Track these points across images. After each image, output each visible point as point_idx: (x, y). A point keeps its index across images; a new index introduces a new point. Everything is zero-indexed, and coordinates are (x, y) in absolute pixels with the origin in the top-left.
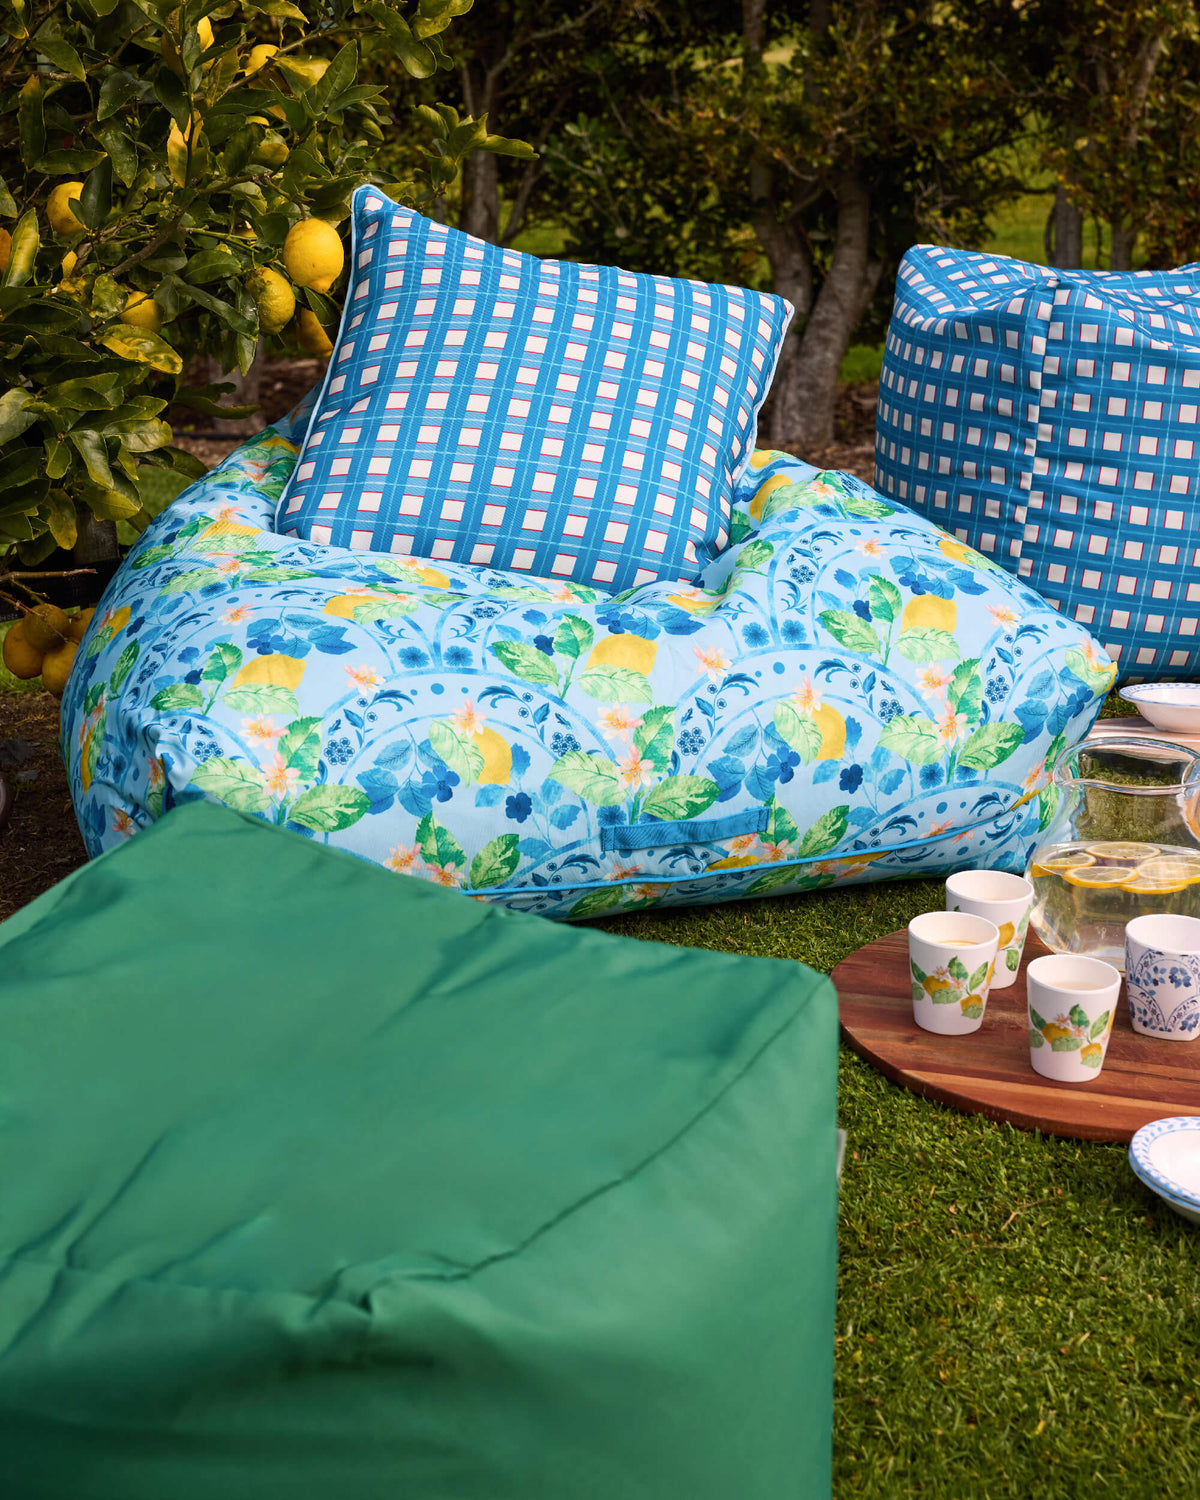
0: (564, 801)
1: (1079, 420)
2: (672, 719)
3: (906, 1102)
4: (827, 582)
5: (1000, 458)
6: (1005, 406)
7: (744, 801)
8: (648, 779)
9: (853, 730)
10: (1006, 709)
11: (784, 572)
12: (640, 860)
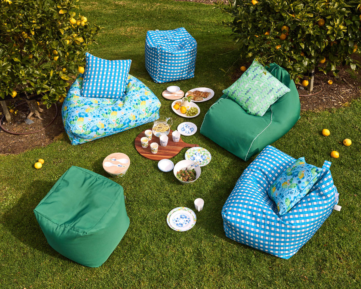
0: (109, 128)
1: (163, 59)
2: (119, 119)
3: (141, 157)
4: (133, 101)
5: (156, 61)
6: (156, 56)
7: (126, 125)
8: (117, 125)
9: (136, 117)
10: (151, 112)
11: (129, 101)
12: (117, 131)
